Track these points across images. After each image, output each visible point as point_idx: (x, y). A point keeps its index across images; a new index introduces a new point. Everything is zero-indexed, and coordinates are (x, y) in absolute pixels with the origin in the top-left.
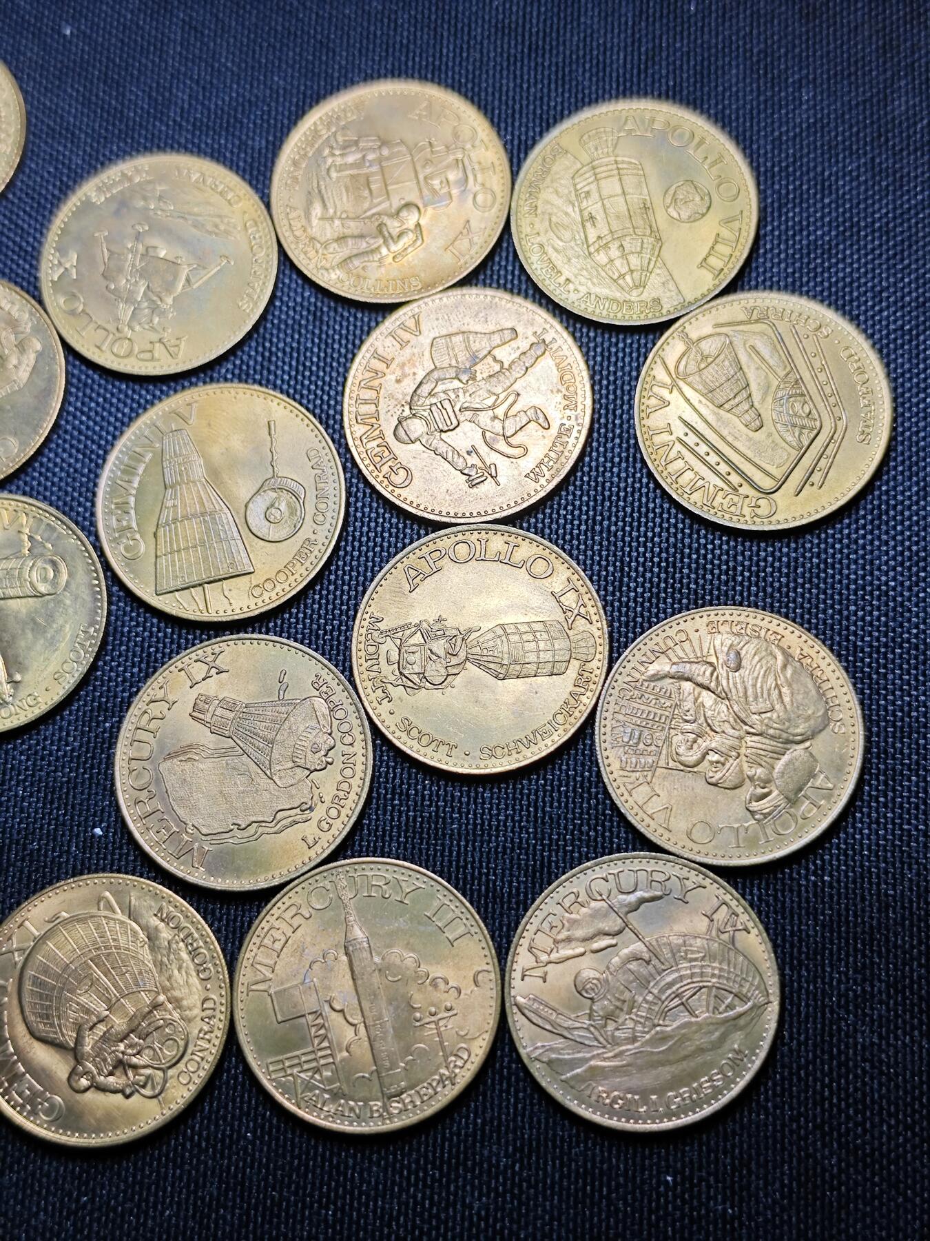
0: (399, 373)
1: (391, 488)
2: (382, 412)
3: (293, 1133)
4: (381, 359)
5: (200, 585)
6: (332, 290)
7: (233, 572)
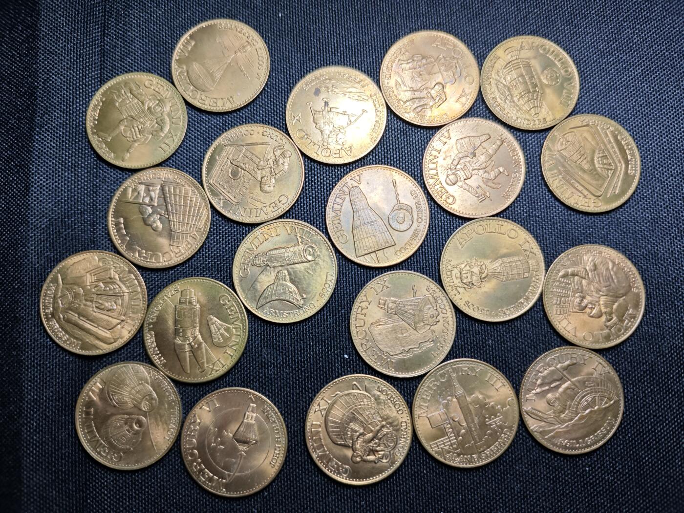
0: (444, 156)
1: (447, 205)
2: (439, 174)
3: (442, 468)
4: (436, 150)
5: (375, 252)
6: (412, 122)
7: (387, 245)
